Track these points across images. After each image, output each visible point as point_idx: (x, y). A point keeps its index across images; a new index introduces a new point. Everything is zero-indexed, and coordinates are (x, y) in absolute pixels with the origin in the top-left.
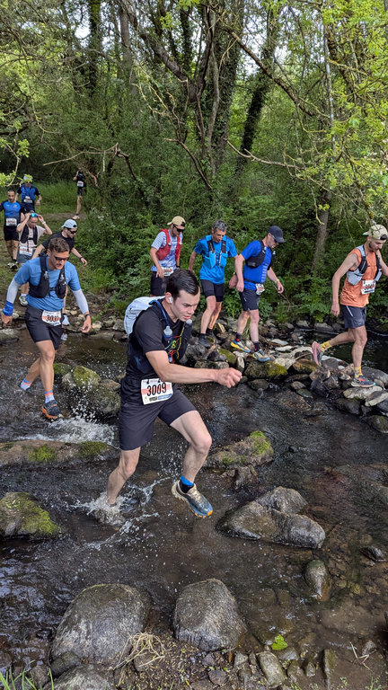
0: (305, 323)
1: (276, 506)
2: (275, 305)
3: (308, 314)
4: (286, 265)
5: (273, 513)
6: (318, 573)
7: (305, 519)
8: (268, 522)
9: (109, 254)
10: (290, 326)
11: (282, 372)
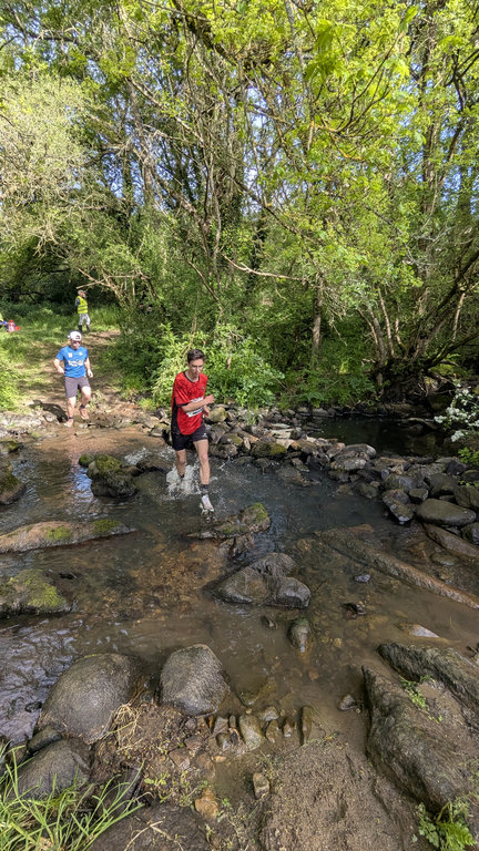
0: (304, 409)
1: (267, 570)
2: (279, 395)
3: (306, 402)
4: (289, 363)
5: (264, 576)
6: (302, 631)
7: (292, 581)
8: (259, 584)
9: (139, 362)
10: (292, 412)
11: (281, 450)
